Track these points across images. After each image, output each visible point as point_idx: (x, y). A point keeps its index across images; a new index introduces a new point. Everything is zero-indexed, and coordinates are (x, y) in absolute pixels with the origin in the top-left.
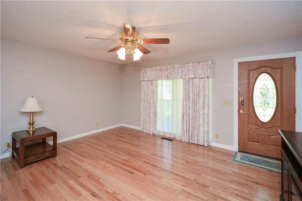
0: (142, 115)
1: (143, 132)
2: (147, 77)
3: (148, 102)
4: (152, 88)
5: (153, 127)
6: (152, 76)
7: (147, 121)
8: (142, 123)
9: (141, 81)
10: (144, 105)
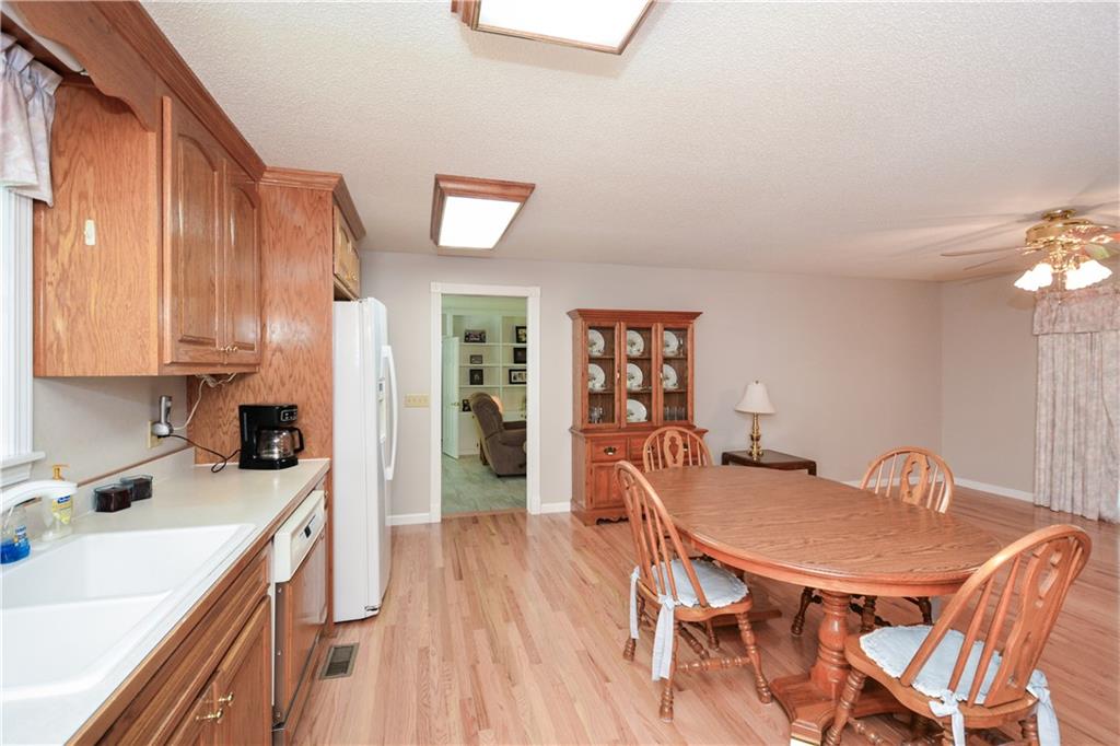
0: (1042, 450)
1: (1049, 508)
2: (1067, 319)
3: (1071, 409)
4: (1092, 358)
5: (1100, 495)
6: (1093, 314)
7: (1070, 474)
8: (1042, 478)
9: (1037, 336)
10: (1050, 417)
